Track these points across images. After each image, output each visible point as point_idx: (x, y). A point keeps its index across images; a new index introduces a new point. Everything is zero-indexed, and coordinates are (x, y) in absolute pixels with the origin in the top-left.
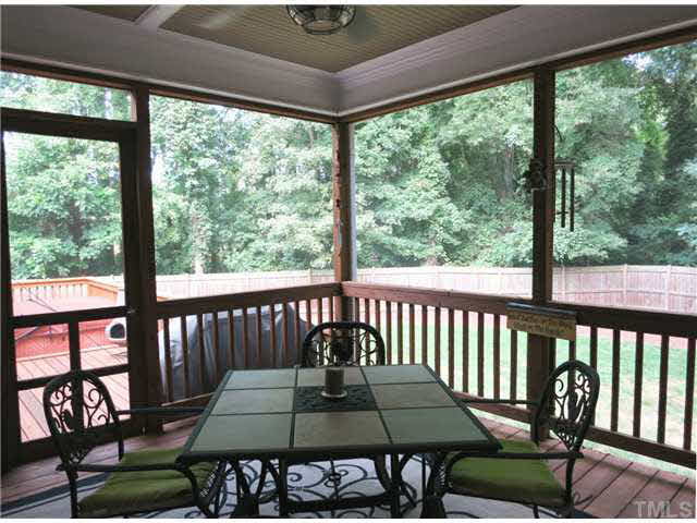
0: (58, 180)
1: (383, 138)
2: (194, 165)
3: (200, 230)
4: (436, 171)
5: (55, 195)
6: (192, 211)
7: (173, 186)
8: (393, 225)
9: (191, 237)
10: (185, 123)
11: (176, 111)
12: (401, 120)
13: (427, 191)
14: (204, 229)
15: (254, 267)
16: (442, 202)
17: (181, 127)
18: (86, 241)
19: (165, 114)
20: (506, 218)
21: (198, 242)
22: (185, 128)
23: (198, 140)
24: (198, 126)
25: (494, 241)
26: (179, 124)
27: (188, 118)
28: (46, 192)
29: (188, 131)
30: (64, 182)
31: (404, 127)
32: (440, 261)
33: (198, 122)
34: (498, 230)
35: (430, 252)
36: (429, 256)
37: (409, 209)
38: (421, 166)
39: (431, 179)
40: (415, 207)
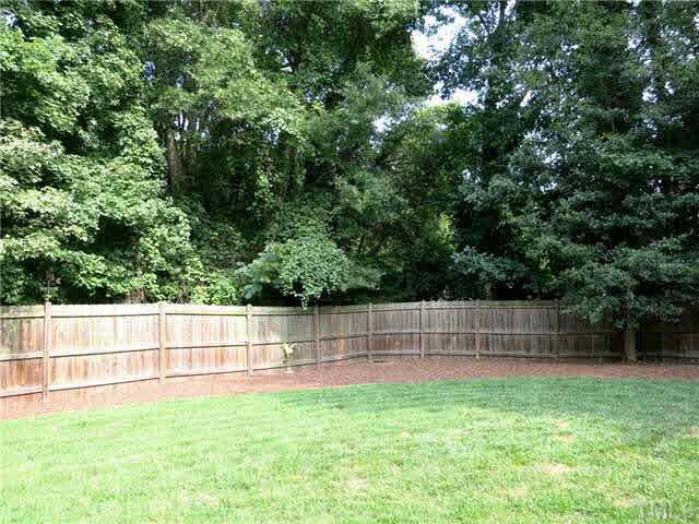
25: (210, 274)
34: (213, 260)
35: (136, 283)
36: (135, 291)
37: (112, 204)
38: (125, 144)
39: (144, 165)
40: (121, 203)
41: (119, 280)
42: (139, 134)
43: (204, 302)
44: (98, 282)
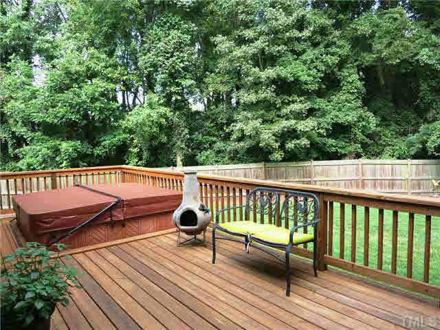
0: (79, 97)
1: (318, 63)
2: (178, 85)
3: (181, 134)
4: (356, 88)
5: (77, 107)
6: (176, 119)
7: (162, 101)
8: (326, 129)
9: (175, 139)
10: (172, 53)
11: (166, 43)
12: (330, 49)
13: (349, 103)
14: (184, 133)
15: (217, 161)
16: (361, 111)
17: (169, 55)
18: (98, 143)
19: (158, 46)
20: (403, 124)
21: (179, 143)
22: (172, 56)
23: (182, 65)
24: (182, 55)
25: (395, 141)
26: (167, 53)
27: (175, 48)
28: (71, 106)
29: (174, 59)
30: (84, 97)
31: (333, 54)
32: (358, 156)
33: (182, 52)
34: (397, 133)
35: (351, 149)
36: (350, 152)
37: (337, 116)
38: (343, 84)
39: (352, 93)
40: (341, 115)
41: (343, 148)
42: (350, 79)
43: (390, 155)
44: (334, 149)
